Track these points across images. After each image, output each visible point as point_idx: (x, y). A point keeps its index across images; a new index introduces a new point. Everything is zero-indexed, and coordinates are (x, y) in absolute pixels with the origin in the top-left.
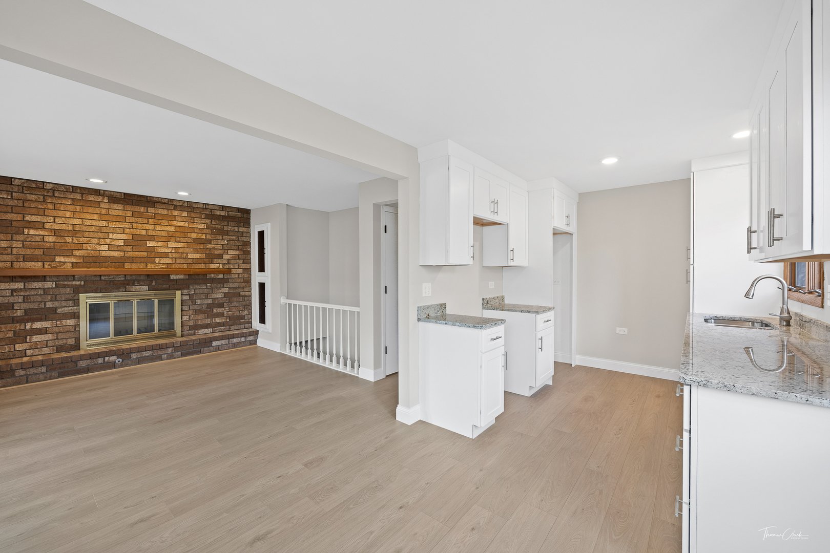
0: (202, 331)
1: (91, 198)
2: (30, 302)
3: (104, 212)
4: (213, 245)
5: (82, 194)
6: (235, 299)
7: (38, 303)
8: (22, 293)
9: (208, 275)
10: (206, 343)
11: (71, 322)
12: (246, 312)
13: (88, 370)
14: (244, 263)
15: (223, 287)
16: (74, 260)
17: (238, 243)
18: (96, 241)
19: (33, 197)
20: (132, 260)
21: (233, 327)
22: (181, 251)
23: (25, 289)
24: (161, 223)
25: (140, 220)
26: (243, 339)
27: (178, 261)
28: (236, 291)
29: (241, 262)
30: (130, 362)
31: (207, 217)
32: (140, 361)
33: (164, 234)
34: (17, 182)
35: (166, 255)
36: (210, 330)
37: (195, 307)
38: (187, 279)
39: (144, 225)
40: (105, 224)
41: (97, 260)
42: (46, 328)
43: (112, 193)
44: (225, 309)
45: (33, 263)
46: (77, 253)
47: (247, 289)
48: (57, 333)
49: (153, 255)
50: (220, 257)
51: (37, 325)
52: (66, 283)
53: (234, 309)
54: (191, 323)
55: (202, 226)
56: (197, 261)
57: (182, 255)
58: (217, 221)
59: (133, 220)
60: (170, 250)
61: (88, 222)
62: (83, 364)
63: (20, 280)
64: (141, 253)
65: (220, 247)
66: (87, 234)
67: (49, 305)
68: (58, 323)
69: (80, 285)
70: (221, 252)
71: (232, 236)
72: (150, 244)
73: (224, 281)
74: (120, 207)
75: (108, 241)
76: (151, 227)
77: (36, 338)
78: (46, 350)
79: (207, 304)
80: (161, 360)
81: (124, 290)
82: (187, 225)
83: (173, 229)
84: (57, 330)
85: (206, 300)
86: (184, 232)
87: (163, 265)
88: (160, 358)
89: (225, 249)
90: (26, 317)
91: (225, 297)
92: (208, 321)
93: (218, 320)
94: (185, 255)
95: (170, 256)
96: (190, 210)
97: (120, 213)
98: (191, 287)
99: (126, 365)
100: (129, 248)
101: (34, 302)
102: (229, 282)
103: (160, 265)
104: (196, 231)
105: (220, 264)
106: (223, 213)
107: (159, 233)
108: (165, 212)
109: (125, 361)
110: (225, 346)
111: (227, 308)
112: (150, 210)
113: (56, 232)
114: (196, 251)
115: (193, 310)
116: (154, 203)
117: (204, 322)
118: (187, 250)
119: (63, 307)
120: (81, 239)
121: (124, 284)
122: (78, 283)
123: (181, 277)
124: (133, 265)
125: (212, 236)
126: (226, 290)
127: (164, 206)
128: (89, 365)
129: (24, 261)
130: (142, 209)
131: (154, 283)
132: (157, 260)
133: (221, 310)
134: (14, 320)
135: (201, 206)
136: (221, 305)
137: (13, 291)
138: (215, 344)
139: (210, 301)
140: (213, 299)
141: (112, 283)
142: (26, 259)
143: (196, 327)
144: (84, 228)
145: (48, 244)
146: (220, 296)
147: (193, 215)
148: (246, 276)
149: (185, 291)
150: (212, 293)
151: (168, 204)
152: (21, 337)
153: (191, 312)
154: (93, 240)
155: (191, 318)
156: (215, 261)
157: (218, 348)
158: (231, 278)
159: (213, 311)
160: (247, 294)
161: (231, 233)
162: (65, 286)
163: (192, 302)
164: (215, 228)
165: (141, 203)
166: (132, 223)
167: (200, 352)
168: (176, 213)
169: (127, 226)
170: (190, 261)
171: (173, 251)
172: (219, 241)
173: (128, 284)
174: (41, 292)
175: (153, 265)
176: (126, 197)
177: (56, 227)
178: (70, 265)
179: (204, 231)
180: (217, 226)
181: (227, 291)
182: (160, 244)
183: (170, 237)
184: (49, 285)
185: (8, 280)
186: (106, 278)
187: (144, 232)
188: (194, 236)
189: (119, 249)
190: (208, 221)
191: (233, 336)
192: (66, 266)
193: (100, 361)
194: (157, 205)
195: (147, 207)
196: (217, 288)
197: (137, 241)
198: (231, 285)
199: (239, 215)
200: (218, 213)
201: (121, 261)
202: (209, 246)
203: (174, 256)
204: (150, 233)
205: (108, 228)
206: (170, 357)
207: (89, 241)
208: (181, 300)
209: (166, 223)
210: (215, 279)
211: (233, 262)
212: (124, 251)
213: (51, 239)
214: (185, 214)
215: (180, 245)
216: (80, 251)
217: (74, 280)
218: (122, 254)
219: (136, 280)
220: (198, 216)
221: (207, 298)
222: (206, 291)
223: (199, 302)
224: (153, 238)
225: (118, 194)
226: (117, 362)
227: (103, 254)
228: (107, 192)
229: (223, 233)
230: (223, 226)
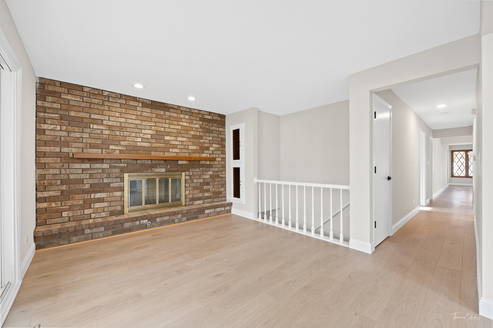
0: (197, 202)
1: (132, 103)
2: (94, 178)
3: (139, 113)
4: (204, 140)
5: (126, 100)
6: (216, 179)
7: (98, 179)
8: (89, 172)
9: (201, 162)
10: (201, 211)
11: (118, 194)
12: (223, 189)
13: (130, 230)
14: (222, 154)
15: (210, 171)
16: (121, 148)
17: (218, 139)
18: (134, 135)
19: (96, 101)
20: (156, 149)
21: (215, 200)
22: (185, 143)
23: (91, 169)
24: (173, 123)
25: (160, 120)
26: (223, 209)
27: (183, 151)
28: (217, 173)
29: (220, 153)
30: (156, 225)
31: (201, 119)
32: (162, 224)
33: (175, 131)
34: (86, 89)
35: (175, 147)
36: (201, 202)
37: (193, 185)
38: (188, 164)
39: (163, 124)
40: (139, 122)
41: (134, 149)
42: (103, 198)
43: (144, 100)
44: (211, 187)
45: (96, 150)
46: (123, 143)
47: (223, 173)
48: (110, 202)
49: (169, 146)
50: (208, 149)
51: (98, 195)
52: (116, 165)
53: (216, 187)
54: (191, 196)
55: (197, 126)
56: (194, 151)
57: (185, 147)
58: (206, 123)
59: (157, 120)
60: (179, 143)
61: (130, 121)
62: (127, 225)
63: (87, 161)
64: (161, 144)
65: (208, 141)
66: (128, 130)
67: (106, 181)
68: (111, 194)
69: (124, 167)
70: (208, 145)
71: (215, 134)
72: (167, 138)
73: (210, 166)
74: (149, 110)
75: (141, 135)
76: (167, 126)
77: (97, 205)
78: (103, 214)
79: (200, 183)
80: (175, 223)
81: (151, 171)
82: (188, 125)
83: (180, 127)
84: (110, 199)
85: (199, 180)
86: (186, 130)
87: (174, 154)
88: (173, 221)
89: (210, 143)
90: (91, 189)
91: (210, 178)
92: (200, 195)
93: (206, 194)
94: (187, 146)
95: (178, 147)
96: (190, 114)
97: (149, 115)
98: (191, 170)
99: (154, 226)
100: (154, 141)
101: (96, 178)
102: (213, 167)
103: (172, 153)
104: (193, 130)
105: (207, 154)
106: (209, 117)
107: (172, 130)
108: (175, 115)
109: (152, 223)
110: (213, 213)
111: (212, 186)
112: (167, 113)
113: (110, 127)
114: (194, 145)
115: (192, 187)
116: (169, 108)
117: (198, 196)
118: (189, 143)
119: (114, 183)
120: (125, 133)
121: (151, 167)
122: (123, 165)
123: (185, 162)
124: (156, 153)
125: (203, 133)
126: (211, 173)
127: (175, 111)
128: (131, 226)
129: (90, 148)
130: (162, 112)
131: (169, 167)
132: (171, 150)
133: (208, 187)
134: (84, 192)
135: (197, 112)
136: (208, 184)
137: (83, 170)
138: (207, 212)
139: (202, 181)
140: (203, 179)
141: (143, 166)
142: (92, 146)
143: (193, 199)
144: (127, 125)
145: (105, 136)
146: (208, 177)
147: (192, 118)
148: (223, 163)
149: (187, 173)
150: (203, 175)
151: (177, 109)
152: (88, 204)
153: (190, 188)
154: (132, 134)
155: (191, 193)
156: (205, 151)
157: (208, 215)
158: (214, 164)
159: (203, 188)
160: (223, 176)
161: (214, 132)
162: (115, 167)
163: (191, 181)
164: (205, 128)
165: (161, 108)
166: (156, 122)
167: (197, 218)
168: (182, 116)
169: (153, 125)
170: (190, 151)
171: (180, 144)
172: (207, 137)
173: (153, 167)
174: (100, 171)
175: (168, 153)
176: (153, 104)
177: (110, 123)
178: (118, 152)
179: (199, 130)
180: (206, 126)
181: (212, 174)
182: (172, 138)
183: (178, 134)
184: (106, 166)
185: (80, 161)
186: (140, 162)
187: (163, 129)
188: (192, 133)
189: (148, 141)
190: (201, 123)
191: (217, 206)
192: (115, 152)
193: (138, 223)
194: (171, 110)
195: (165, 111)
196: (206, 171)
197: (158, 136)
198: (214, 169)
199: (219, 119)
200: (207, 117)
201: (149, 150)
202: (202, 141)
203: (181, 147)
204: (167, 130)
205: (141, 125)
206: (180, 221)
207: (130, 135)
208: (185, 179)
209: (176, 123)
210: (205, 164)
211: (215, 152)
212: (151, 143)
213: (107, 132)
214: (187, 117)
215: (184, 139)
216: (125, 142)
217: (121, 163)
218: (150, 144)
219: (158, 164)
220: (195, 119)
221: (200, 178)
222: (199, 173)
223: (195, 181)
224: (168, 134)
225: (148, 101)
226: (148, 224)
227: (139, 144)
228: (141, 100)
229: (210, 131)
230: (210, 126)
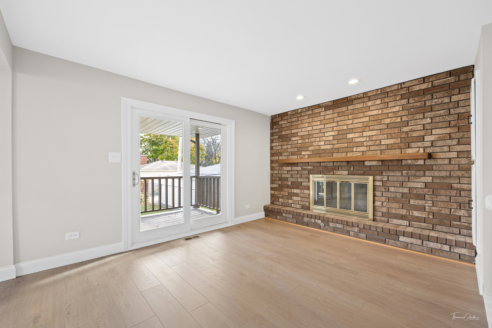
0: (396, 221)
1: (316, 111)
2: (293, 178)
3: (322, 118)
4: (411, 127)
5: (312, 110)
6: (443, 192)
7: (295, 179)
8: (290, 173)
9: (403, 161)
10: (395, 235)
11: (307, 192)
12: (462, 213)
13: (308, 224)
14: (459, 144)
15: (424, 176)
16: (309, 153)
17: (451, 118)
18: (318, 139)
19: (294, 119)
20: (338, 150)
21: (439, 228)
22: (374, 138)
23: (291, 171)
24: (357, 116)
25: (342, 118)
26: (446, 248)
27: (372, 148)
28: (445, 181)
29: (455, 142)
30: (329, 229)
31: (403, 97)
32: (335, 230)
33: (360, 125)
34: (289, 113)
35: (361, 144)
36: (406, 223)
37: (389, 195)
38: (380, 166)
39: (345, 121)
40: (323, 126)
41: (318, 153)
42: (298, 193)
43: (326, 103)
44: (426, 203)
45: (294, 156)
46: (310, 148)
47: (465, 180)
48: (302, 197)
49: (353, 144)
50: (422, 139)
51: (296, 191)
52: (305, 167)
53: (441, 204)
54: (384, 210)
55: (397, 109)
56: (389, 147)
57: (375, 142)
58: (416, 98)
59: (339, 119)
60: (365, 139)
61: (315, 128)
62: (306, 219)
63: (290, 165)
64: (344, 144)
65: (420, 127)
66: (314, 136)
67: (300, 180)
68: (302, 191)
69: (311, 169)
70: (422, 133)
71: (438, 111)
72: (350, 136)
73: (425, 168)
74: (331, 112)
75: (324, 138)
76: (351, 122)
77: (295, 198)
78: (298, 206)
79: (402, 193)
80: (349, 235)
81: (333, 174)
82: (380, 112)
83: (367, 119)
84: (302, 195)
85: (401, 188)
86: (377, 120)
87: (359, 153)
88: (348, 233)
89: (427, 129)
90: (292, 186)
91: (426, 186)
92: (404, 212)
93: (416, 214)
94: (378, 142)
95: (365, 144)
96: (383, 96)
97: (331, 116)
98: (384, 174)
99: (326, 230)
100: (336, 142)
101: (294, 178)
102: (433, 170)
103: (357, 153)
104: (390, 116)
105: (420, 147)
106: (424, 86)
107: (356, 126)
108: (361, 105)
109: (326, 226)
110: (417, 246)
111: (429, 202)
112: (350, 107)
113: (302, 137)
114: (390, 136)
115: (386, 197)
116: (353, 100)
117: (398, 212)
118: (381, 137)
119: (304, 182)
120: (312, 139)
121: (332, 169)
122: (310, 167)
123: (374, 163)
124: (338, 154)
125: (409, 116)
126: (429, 179)
127: (360, 101)
128: (308, 221)
129: (291, 155)
130: (344, 109)
131: (352, 169)
132: (355, 149)
133: (420, 202)
134: (288, 187)
135: (396, 87)
136: (422, 197)
137: (288, 171)
138: (402, 239)
139: (406, 190)
140: (409, 188)
141: (326, 168)
143: (389, 215)
144: (313, 132)
145: (299, 145)
146: (419, 185)
147: (387, 100)
148: (464, 161)
149: (378, 178)
150: (409, 181)
151: (363, 97)
152: (291, 195)
153: (384, 199)
154: (317, 138)
155: (384, 205)
156: (413, 145)
157: (406, 246)
158: (435, 165)
159: (409, 202)
160: (465, 187)
161: (437, 108)
162: (305, 169)
163: (385, 189)
164: (413, 108)
165: (343, 104)
166: (338, 122)
167: (385, 242)
168: (370, 103)
169: (335, 125)
170: (383, 147)
171: (368, 140)
172: (418, 121)
173: (335, 169)
174: (296, 172)
175: (351, 153)
176: (334, 103)
177: (302, 134)
178: (307, 156)
179: (400, 114)
180: (415, 104)
181: (430, 181)
182: (357, 135)
183: (366, 127)
184: (299, 168)
185: (286, 165)
186: (323, 164)
187: (345, 127)
188: (388, 121)
189: (330, 143)
190: (404, 101)
191: (429, 238)
192: (305, 157)
193: (313, 220)
194: (355, 102)
195: (348, 106)
196: (415, 176)
197: (341, 136)
198: (436, 174)
199: (452, 79)
200: (417, 88)
201: (330, 152)
202: (405, 129)
203: (369, 144)
204: (350, 127)
205: (324, 129)
206: (356, 235)
207: (315, 140)
208: (374, 186)
209: (362, 115)
210: (413, 165)
211: (439, 143)
212: (333, 144)
213: (300, 142)
214: (379, 102)
215: (374, 133)
216: (311, 147)
217: (309, 166)
218: (332, 146)
219: (340, 166)
220: (392, 99)
221: (402, 186)
222: (401, 179)
223: (392, 189)
224: (351, 131)
225: (329, 103)
226: (321, 225)
227: (322, 147)
228: (324, 104)
229: (424, 110)
230: (425, 101)
